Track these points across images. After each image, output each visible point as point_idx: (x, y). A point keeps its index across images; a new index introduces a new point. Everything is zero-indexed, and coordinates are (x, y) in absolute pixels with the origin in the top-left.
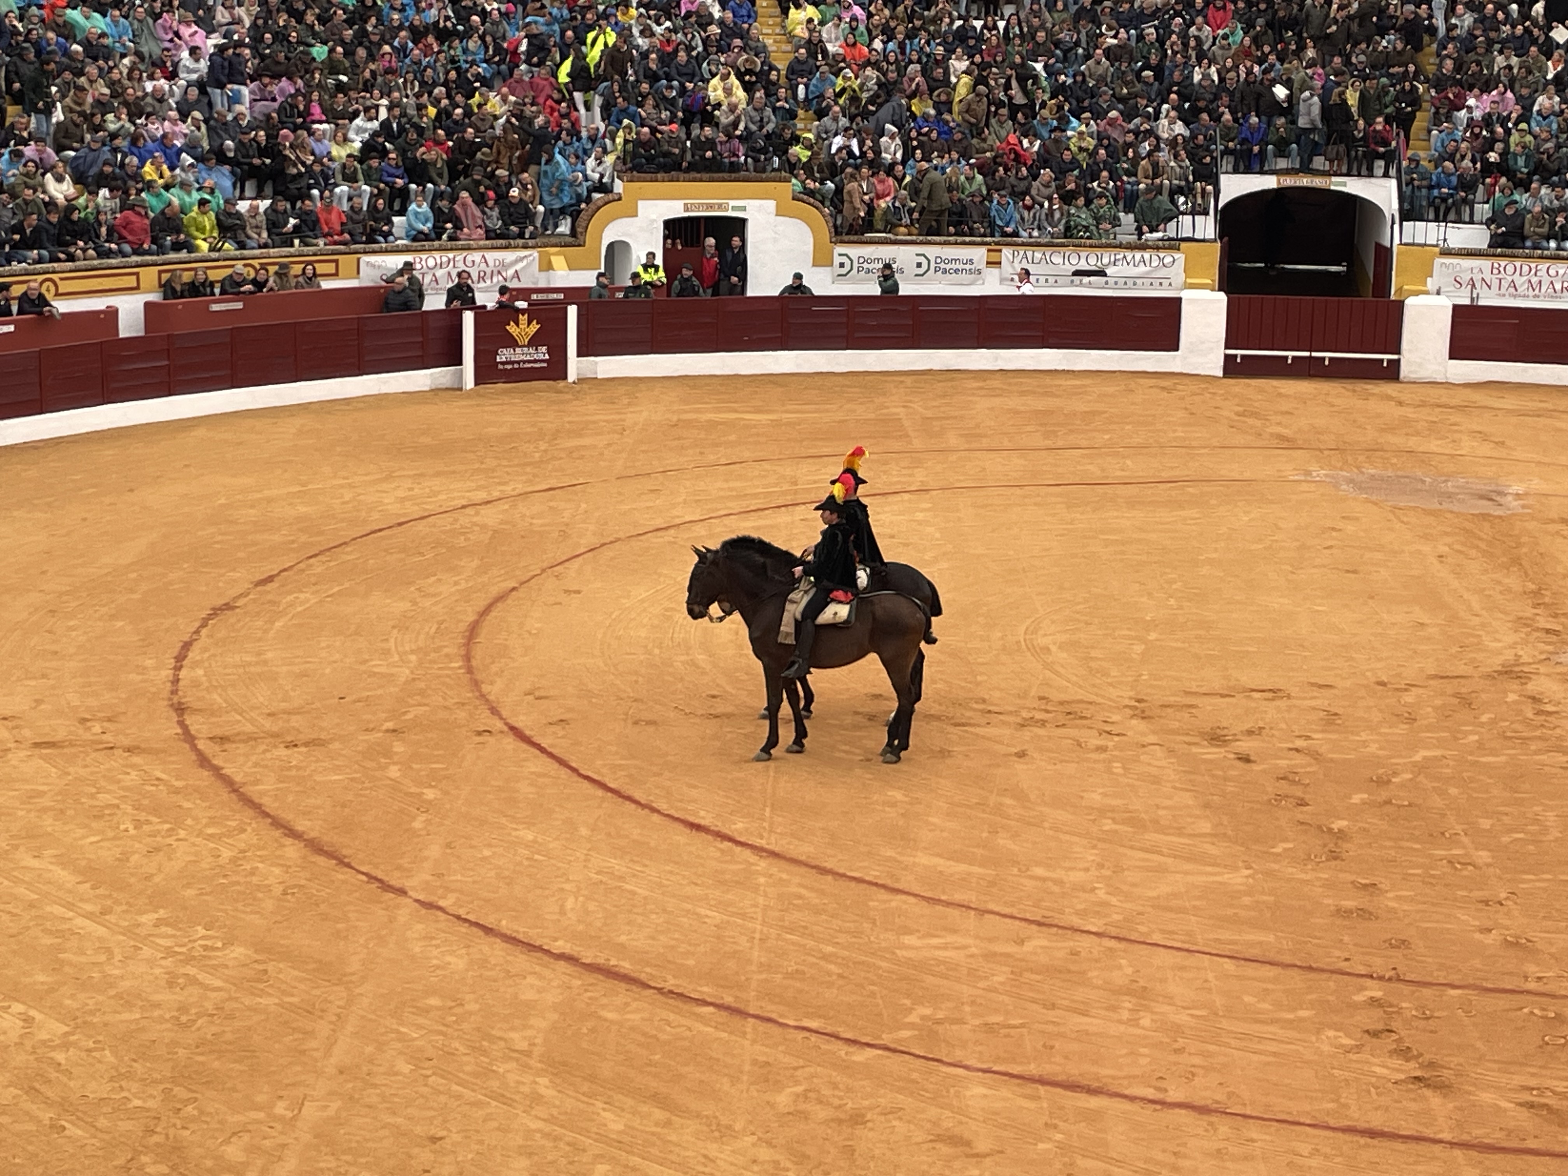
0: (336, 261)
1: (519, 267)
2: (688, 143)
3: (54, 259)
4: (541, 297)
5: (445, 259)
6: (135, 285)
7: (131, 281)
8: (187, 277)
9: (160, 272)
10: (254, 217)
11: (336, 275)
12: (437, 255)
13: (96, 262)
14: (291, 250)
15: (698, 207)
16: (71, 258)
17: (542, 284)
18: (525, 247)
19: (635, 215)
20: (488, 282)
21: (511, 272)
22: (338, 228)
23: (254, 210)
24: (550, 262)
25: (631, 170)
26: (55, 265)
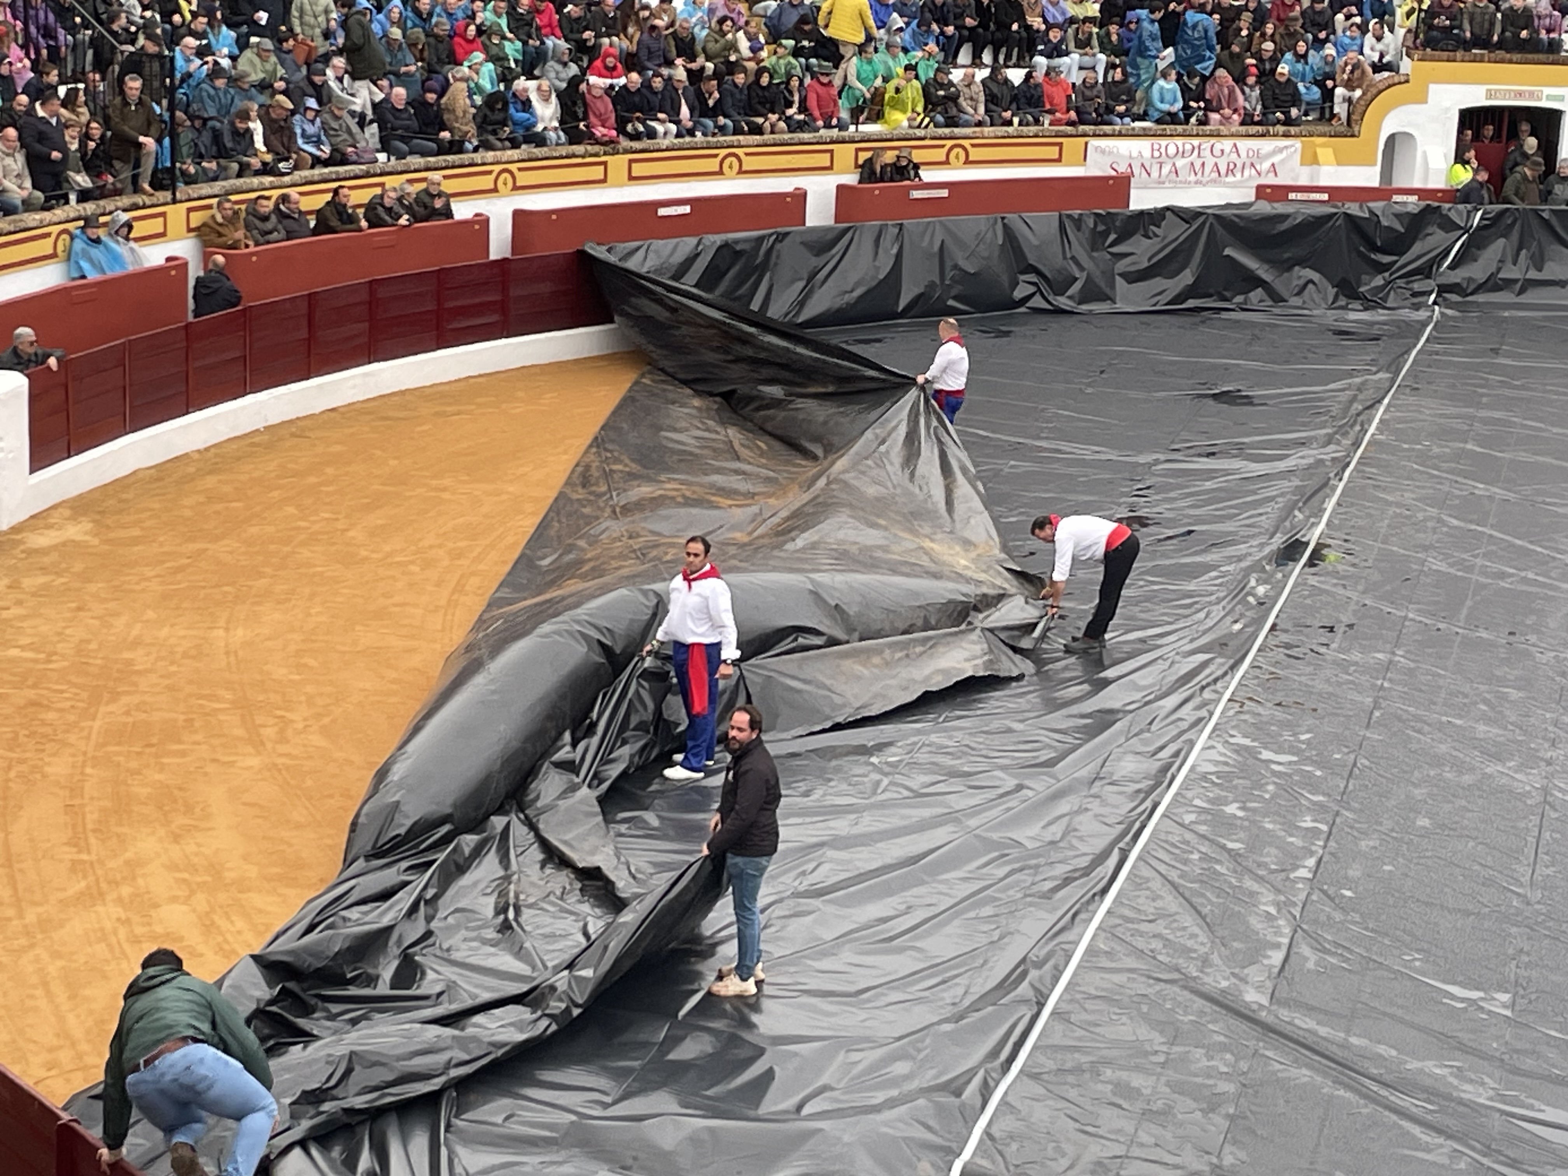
0: (1060, 145)
1: (1276, 159)
2: (1499, 15)
3: (737, 131)
4: (1300, 196)
5: (1188, 147)
6: (828, 164)
7: (824, 160)
8: (889, 157)
9: (858, 150)
10: (968, 86)
11: (1059, 160)
12: (1179, 141)
13: (787, 136)
14: (1010, 129)
15: (1506, 94)
16: (757, 130)
17: (1303, 181)
18: (1286, 135)
19: (1424, 101)
20: (1239, 175)
21: (1266, 165)
22: (1064, 106)
23: (969, 82)
24: (1315, 154)
25: (1426, 44)
26: (741, 138)
